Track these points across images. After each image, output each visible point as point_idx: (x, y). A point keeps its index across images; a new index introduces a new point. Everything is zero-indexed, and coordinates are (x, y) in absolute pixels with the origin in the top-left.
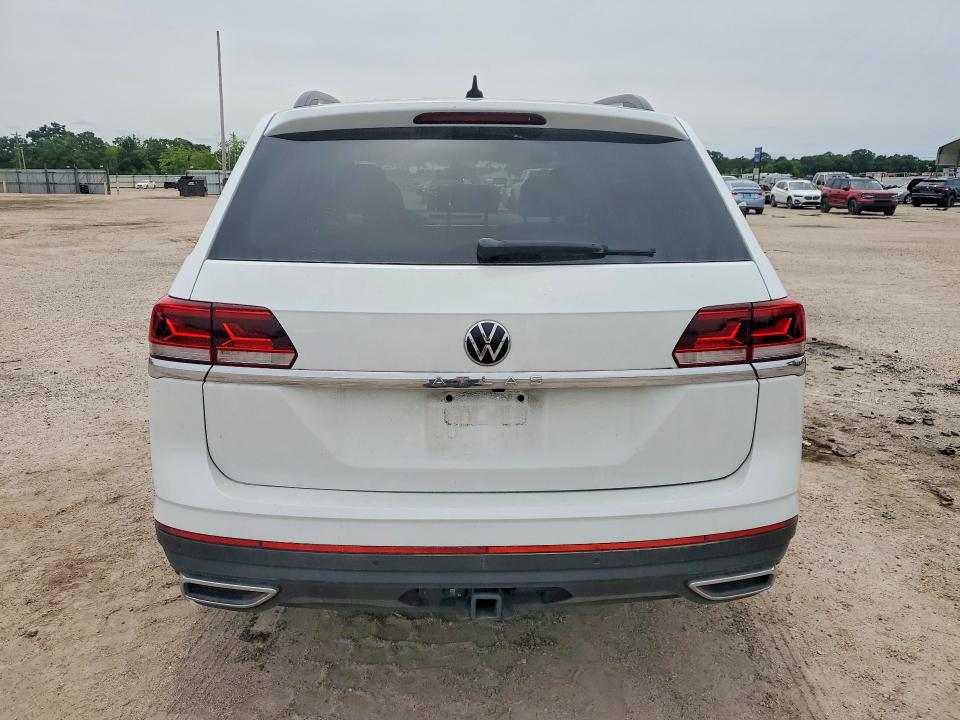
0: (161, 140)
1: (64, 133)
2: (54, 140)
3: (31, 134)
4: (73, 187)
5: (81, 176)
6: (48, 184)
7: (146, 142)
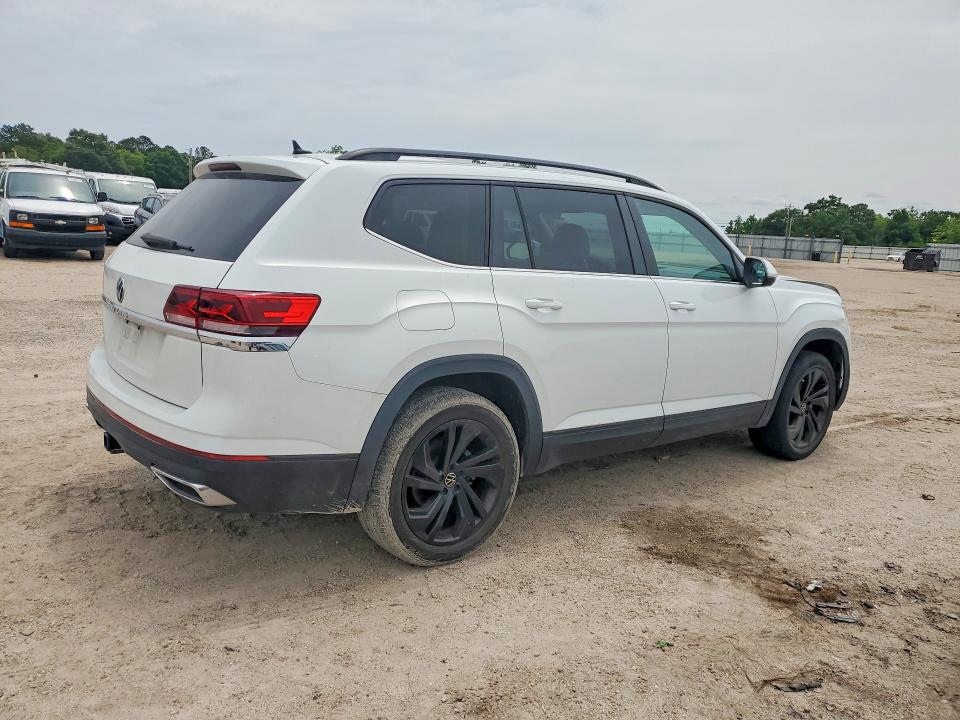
0: (942, 212)
1: (839, 205)
2: (827, 212)
3: (810, 207)
4: (807, 254)
5: (816, 244)
6: (785, 250)
7: (923, 214)
